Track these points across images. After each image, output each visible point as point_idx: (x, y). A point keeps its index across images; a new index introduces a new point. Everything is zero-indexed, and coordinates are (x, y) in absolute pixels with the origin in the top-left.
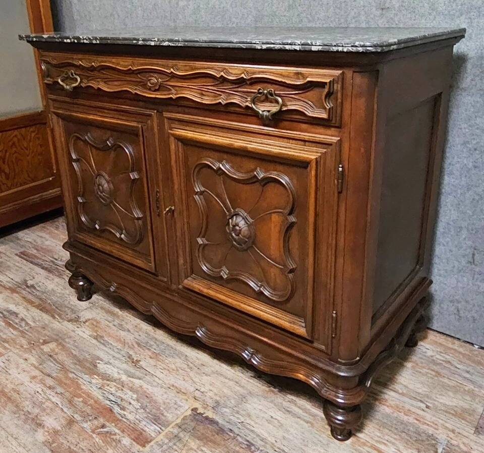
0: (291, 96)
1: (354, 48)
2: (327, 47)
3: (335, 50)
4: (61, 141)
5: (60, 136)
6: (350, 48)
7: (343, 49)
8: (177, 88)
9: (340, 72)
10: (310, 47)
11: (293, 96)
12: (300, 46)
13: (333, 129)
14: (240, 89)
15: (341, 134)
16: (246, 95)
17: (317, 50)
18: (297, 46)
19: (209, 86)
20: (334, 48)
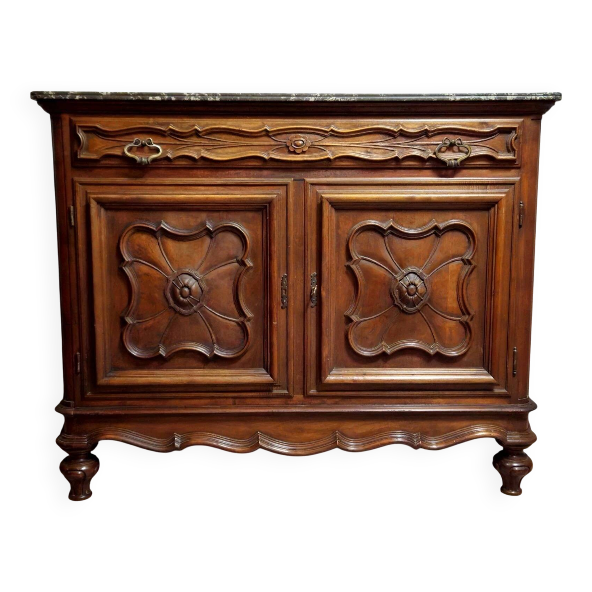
0: (475, 144)
1: (546, 97)
2: (521, 96)
3: (529, 99)
4: (100, 240)
5: (100, 232)
6: (542, 97)
7: (536, 98)
8: (333, 148)
9: (521, 120)
10: (505, 97)
11: (477, 144)
12: (496, 97)
13: (513, 171)
14: (417, 143)
15: (520, 174)
16: (424, 148)
17: (512, 99)
18: (492, 97)
19: (378, 142)
20: (528, 97)
